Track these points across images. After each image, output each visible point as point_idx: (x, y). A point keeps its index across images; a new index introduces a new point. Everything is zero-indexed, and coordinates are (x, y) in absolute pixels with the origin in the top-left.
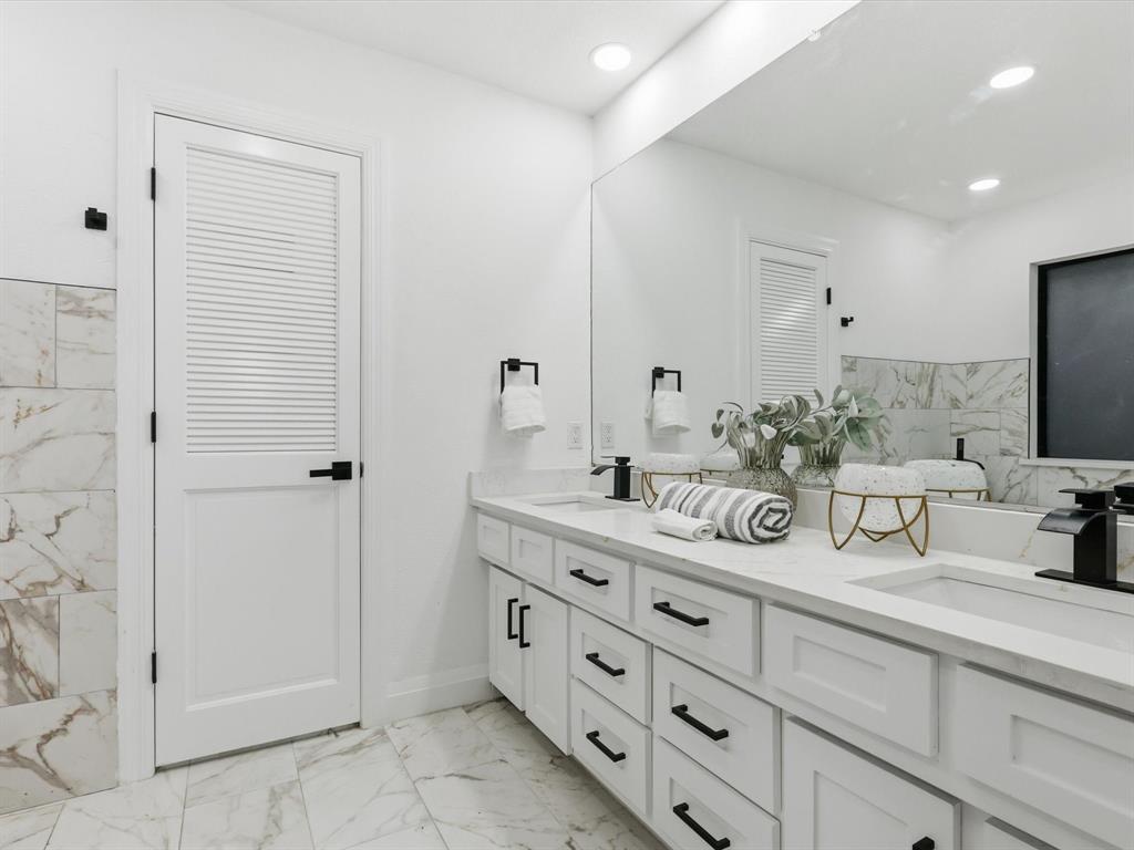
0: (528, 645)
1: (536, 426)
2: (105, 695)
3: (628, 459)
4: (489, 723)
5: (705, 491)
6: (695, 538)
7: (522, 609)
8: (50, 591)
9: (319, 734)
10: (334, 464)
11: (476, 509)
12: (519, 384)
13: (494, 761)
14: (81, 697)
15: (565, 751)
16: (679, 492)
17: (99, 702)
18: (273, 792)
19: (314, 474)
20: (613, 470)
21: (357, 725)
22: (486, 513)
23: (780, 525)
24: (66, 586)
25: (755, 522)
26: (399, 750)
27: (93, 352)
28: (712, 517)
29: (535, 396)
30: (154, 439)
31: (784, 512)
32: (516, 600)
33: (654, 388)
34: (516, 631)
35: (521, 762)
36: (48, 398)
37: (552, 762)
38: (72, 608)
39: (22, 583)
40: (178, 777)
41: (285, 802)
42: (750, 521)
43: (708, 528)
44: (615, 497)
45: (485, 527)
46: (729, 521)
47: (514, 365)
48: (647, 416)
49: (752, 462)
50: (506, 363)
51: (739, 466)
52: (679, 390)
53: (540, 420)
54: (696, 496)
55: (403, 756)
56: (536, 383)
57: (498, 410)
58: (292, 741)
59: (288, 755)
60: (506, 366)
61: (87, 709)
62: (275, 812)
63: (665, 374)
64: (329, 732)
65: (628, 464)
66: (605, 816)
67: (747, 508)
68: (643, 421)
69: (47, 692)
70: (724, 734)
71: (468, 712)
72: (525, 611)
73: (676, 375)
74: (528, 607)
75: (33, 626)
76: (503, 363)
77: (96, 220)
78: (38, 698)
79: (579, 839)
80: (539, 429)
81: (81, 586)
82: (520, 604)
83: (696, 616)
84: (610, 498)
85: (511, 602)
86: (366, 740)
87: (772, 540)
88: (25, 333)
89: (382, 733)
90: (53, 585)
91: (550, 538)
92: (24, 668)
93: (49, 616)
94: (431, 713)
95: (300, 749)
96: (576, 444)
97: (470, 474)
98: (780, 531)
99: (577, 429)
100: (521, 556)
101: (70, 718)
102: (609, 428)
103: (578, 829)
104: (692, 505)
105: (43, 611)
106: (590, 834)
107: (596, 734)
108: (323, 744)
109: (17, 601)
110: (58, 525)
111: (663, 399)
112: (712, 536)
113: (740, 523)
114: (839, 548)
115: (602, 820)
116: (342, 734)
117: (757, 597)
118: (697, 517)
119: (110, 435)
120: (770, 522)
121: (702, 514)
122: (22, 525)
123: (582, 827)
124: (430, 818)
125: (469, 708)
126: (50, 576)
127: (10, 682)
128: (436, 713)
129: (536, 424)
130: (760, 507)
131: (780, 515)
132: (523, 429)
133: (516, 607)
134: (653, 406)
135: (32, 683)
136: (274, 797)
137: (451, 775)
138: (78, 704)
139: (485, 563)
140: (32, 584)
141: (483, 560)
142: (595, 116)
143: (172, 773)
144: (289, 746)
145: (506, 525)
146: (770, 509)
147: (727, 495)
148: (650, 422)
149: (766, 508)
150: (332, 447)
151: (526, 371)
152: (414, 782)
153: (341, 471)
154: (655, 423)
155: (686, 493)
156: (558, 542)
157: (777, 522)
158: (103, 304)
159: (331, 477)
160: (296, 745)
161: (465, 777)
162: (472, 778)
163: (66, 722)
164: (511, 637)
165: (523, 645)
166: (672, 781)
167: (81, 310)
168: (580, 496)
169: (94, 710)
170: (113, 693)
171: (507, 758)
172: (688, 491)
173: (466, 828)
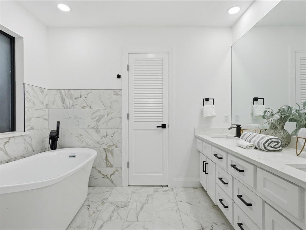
0: (207, 174)
1: (213, 116)
2: (120, 168)
3: (240, 125)
4: (199, 193)
5: (254, 135)
6: (247, 148)
7: (206, 164)
8: (112, 147)
9: (159, 186)
10: (162, 125)
11: (196, 137)
12: (208, 104)
13: (197, 202)
14: (116, 168)
15: (215, 204)
16: (246, 135)
17: (119, 169)
18: (148, 195)
19: (157, 127)
20: (235, 128)
21: (167, 186)
22: (199, 139)
23: (277, 146)
24: (114, 147)
25: (266, 145)
26: (175, 193)
27: (118, 102)
28: (254, 142)
29: (213, 108)
30: (128, 119)
31: (278, 143)
32: (205, 162)
33: (253, 104)
34: (204, 170)
35: (205, 204)
36: (112, 111)
37: (213, 206)
38: (116, 151)
39: (108, 145)
40: (132, 187)
41: (150, 198)
42: (264, 144)
43: (252, 145)
44: (236, 136)
45: (198, 142)
46: (258, 144)
47: (207, 99)
48: (251, 112)
49: (273, 127)
50: (205, 99)
51: (269, 128)
52: (263, 104)
53: (214, 114)
54: (251, 136)
55: (176, 195)
56: (213, 104)
57: (202, 112)
58: (153, 186)
59: (152, 188)
60: (205, 100)
61: (117, 171)
62: (147, 199)
63: (258, 100)
64: (161, 186)
65: (240, 127)
66: (224, 223)
67: (264, 140)
68: (250, 114)
69: (112, 166)
70: (250, 205)
71: (194, 189)
72: (207, 165)
73: (262, 99)
74: (207, 164)
75: (110, 153)
76: (203, 99)
77: (119, 77)
78: (110, 167)
79: (214, 226)
80: (214, 116)
81: (117, 147)
82: (206, 163)
83: (240, 169)
84: (235, 136)
85: (203, 162)
86: (168, 190)
87: (274, 151)
88: (108, 99)
89: (173, 189)
90: (112, 146)
91: (210, 146)
92: (108, 161)
93: (112, 152)
94: (184, 187)
95: (155, 188)
96: (226, 120)
97: (195, 128)
98: (277, 148)
99: (226, 116)
100: (205, 150)
101: (115, 172)
102: (237, 116)
103: (215, 224)
104: (250, 139)
105: (111, 151)
106: (218, 226)
107: (222, 200)
108: (160, 188)
109: (107, 148)
110: (113, 135)
111: (257, 107)
112: (253, 148)
113: (261, 145)
114: (298, 155)
115: (223, 224)
116: (164, 187)
117: (256, 166)
118: (250, 142)
119: (121, 118)
120: (272, 145)
121: (251, 142)
122: (108, 135)
123: (217, 224)
124: (178, 210)
125: (194, 188)
126: (112, 144)
127: (106, 163)
128: (186, 188)
129: (212, 115)
130: (268, 140)
131: (277, 143)
132: (209, 117)
133: (204, 163)
134: (253, 109)
135: (109, 164)
136: (148, 196)
137: (186, 202)
138: (116, 169)
139: (199, 152)
140: (109, 146)
141: (198, 150)
142: (232, 26)
143: (131, 187)
144: (153, 187)
145: (202, 142)
146: (272, 141)
147: (259, 136)
148: (252, 114)
149: (270, 141)
150: (162, 121)
151: (211, 101)
152: (177, 201)
153: (164, 126)
154: (255, 115)
155: (248, 135)
156: (212, 147)
157: (275, 145)
158: (120, 93)
159: (161, 128)
160: (154, 187)
161: (189, 203)
162: (191, 204)
163: (114, 172)
164: (203, 171)
165: (206, 174)
166: (238, 216)
167: (117, 94)
168: (226, 136)
169: (118, 171)
170: (121, 168)
171: (201, 202)
172: (249, 135)
173: (186, 214)
